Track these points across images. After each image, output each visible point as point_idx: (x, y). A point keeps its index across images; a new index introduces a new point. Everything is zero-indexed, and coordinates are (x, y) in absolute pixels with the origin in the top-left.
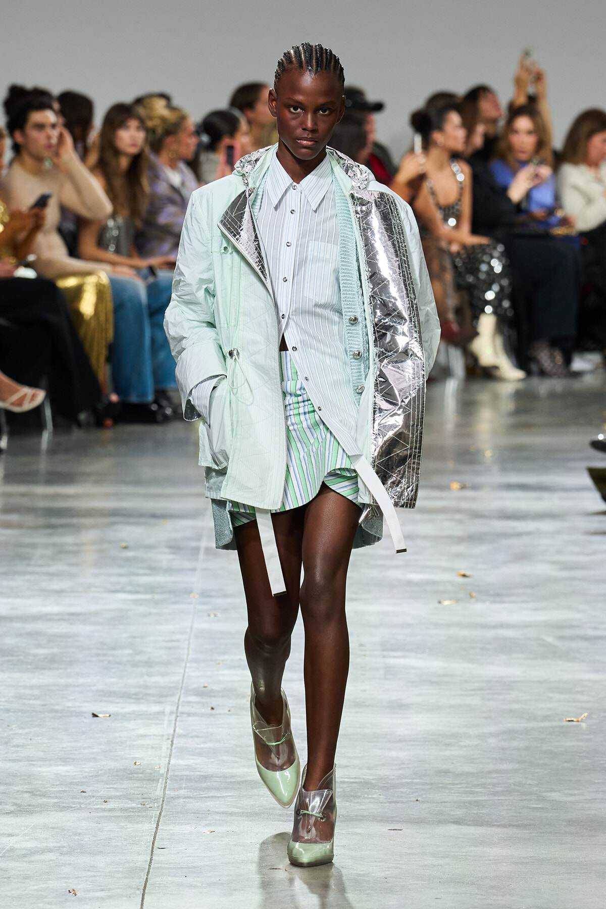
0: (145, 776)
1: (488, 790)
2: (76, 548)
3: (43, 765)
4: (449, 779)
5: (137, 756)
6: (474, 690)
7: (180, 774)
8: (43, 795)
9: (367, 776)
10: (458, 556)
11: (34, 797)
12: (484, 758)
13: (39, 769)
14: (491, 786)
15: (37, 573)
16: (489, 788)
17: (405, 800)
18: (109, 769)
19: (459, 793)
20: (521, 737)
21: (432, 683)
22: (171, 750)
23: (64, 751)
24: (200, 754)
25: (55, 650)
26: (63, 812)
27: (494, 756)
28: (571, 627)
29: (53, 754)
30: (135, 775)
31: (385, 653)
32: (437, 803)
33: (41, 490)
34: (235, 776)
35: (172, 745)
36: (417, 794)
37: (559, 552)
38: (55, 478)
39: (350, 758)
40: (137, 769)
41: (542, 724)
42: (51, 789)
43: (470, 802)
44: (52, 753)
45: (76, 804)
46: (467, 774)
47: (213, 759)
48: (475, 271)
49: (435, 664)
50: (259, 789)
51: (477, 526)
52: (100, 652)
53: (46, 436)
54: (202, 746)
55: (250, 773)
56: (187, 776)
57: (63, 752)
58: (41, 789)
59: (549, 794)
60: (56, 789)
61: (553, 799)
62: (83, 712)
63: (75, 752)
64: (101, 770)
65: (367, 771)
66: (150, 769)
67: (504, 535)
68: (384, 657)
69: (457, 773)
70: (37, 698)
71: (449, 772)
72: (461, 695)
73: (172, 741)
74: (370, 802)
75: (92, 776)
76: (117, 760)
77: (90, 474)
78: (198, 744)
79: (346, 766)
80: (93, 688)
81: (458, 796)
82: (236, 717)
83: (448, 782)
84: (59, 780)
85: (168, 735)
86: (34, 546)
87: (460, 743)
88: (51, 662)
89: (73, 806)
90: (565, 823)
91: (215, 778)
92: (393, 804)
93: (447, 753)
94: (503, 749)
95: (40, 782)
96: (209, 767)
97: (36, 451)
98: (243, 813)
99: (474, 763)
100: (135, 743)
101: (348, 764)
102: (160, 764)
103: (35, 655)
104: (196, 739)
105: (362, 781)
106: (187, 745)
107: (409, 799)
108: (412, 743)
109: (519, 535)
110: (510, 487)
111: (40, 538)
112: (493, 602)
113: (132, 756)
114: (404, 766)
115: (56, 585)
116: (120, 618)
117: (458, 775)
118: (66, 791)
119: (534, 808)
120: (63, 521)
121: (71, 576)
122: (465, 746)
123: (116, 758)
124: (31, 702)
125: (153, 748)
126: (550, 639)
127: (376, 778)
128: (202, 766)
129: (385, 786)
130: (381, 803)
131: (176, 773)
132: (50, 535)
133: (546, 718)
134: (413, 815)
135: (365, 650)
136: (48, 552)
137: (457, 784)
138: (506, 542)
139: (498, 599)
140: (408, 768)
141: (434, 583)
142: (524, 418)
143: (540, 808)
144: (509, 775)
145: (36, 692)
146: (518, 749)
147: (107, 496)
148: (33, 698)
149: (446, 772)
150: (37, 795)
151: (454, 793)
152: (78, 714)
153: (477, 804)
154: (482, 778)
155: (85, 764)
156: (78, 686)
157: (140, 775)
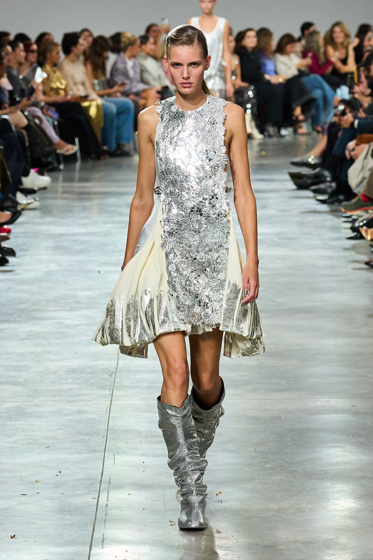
2: (90, 207)
3: (80, 291)
8: (81, 303)
11: (77, 304)
13: (78, 293)
15: (76, 217)
23: (88, 286)
26: (88, 310)
28: (283, 234)
29: (84, 287)
33: (77, 184)
37: (278, 205)
38: (83, 180)
41: (273, 272)
42: (83, 301)
48: (242, 96)
53: (78, 165)
59: (276, 299)
60: (85, 301)
61: (278, 301)
62: (94, 271)
63: (92, 286)
75: (99, 296)
77: (95, 178)
80: (99, 261)
84: (86, 297)
86: (74, 206)
88: (82, 251)
89: (92, 307)
95: (79, 298)
97: (74, 170)
103: (76, 249)
111: (77, 203)
115: (84, 221)
116: (108, 234)
118: (89, 301)
120: (86, 197)
121: (89, 218)
124: (75, 267)
126: (275, 239)
132: (81, 202)
133: (274, 270)
136: (80, 209)
142: (263, 153)
143: (273, 305)
145: (76, 263)
147: (102, 186)
148: (76, 265)
155: (96, 291)
156: (93, 261)
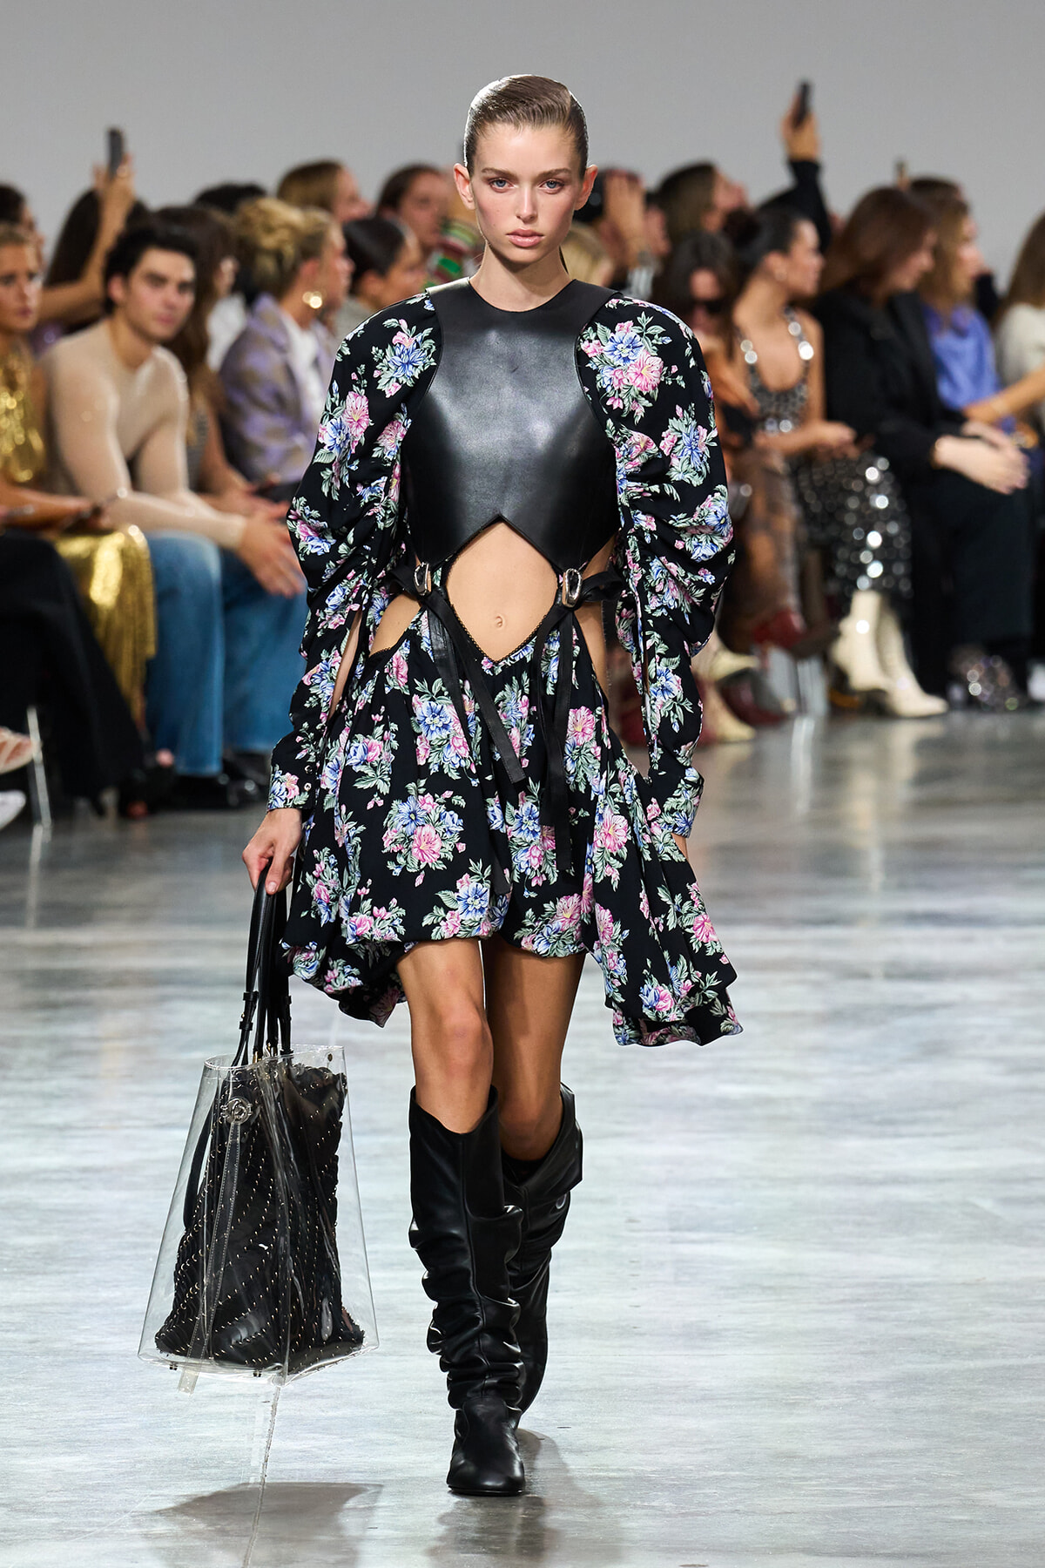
0: (222, 1473)
1: (870, 1489)
2: (92, 1046)
3: (31, 1453)
4: (794, 1469)
5: (207, 1435)
6: (843, 1301)
7: (289, 1466)
8: (31, 1510)
9: (641, 1465)
10: (816, 1049)
11: (13, 1513)
12: (862, 1428)
13: (23, 1462)
14: (875, 1482)
15: (22, 1094)
16: (870, 1485)
17: (713, 1510)
18: (155, 1461)
19: (813, 1495)
20: (931, 1388)
21: (764, 1288)
22: (273, 1422)
23: (71, 1427)
24: (326, 1430)
25: (55, 1239)
26: (67, 1542)
27: (881, 1425)
28: (1027, 1180)
29: (49, 1433)
30: (204, 1471)
31: (676, 1234)
32: (772, 1514)
33: (30, 936)
34: (393, 1470)
35: (274, 1413)
36: (735, 1498)
37: (1004, 1040)
38: (60, 914)
39: (608, 1432)
40: (207, 1459)
41: (971, 1364)
42: (46, 1499)
43: (835, 1513)
44: (47, 1431)
45: (93, 1526)
46: (830, 1459)
47: (350, 1437)
49: (767, 1255)
50: (436, 1494)
51: (848, 994)
52: (138, 1240)
53: (40, 835)
54: (331, 1414)
55: (421, 1463)
56: (303, 1470)
57: (68, 1430)
58: (28, 1500)
59: (982, 1495)
60: (55, 1499)
61: (991, 1504)
62: (107, 1355)
63: (90, 1429)
64: (140, 1462)
65: (641, 1456)
66: (232, 1459)
67: (901, 1010)
68: (674, 1242)
69: (810, 1457)
70: (20, 1328)
71: (795, 1457)
72: (818, 1311)
73: (274, 1407)
74: (647, 1515)
75: (123, 1474)
76: (170, 1443)
77: (120, 907)
78: (323, 1411)
79: (602, 1448)
80: (125, 1308)
81: (813, 1501)
82: (395, 1358)
83: (793, 1475)
84: (61, 1482)
85: (267, 1394)
86: (16, 1043)
87: (817, 1401)
88: (47, 1261)
89: (88, 1530)
90: (1013, 1549)
91: (354, 1474)
92: (690, 1518)
93: (791, 1421)
94: (897, 1412)
95: (26, 1487)
96: (343, 1453)
97: (23, 865)
98: (407, 1538)
99: (844, 1439)
100: (203, 1410)
101: (604, 1445)
102: (251, 1449)
103: (16, 1249)
104: (319, 1401)
105: (632, 1474)
106: (302, 1413)
107: (720, 1509)
108: (726, 1403)
109: (929, 1008)
110: (914, 919)
111: (32, 1028)
112: (882, 1135)
113: (199, 1435)
114: (711, 1447)
115: (57, 1116)
117: (812, 1461)
118: (75, 1501)
119: (955, 1521)
120: (69, 995)
121: (83, 1097)
122: (826, 1408)
123: (169, 1438)
124: (10, 1335)
125: (237, 1418)
126: (987, 1205)
127: (659, 1469)
128: (330, 1452)
129: (675, 1484)
130: (668, 1516)
131: (282, 1466)
132: (47, 1021)
133: (978, 1352)
134: (726, 1537)
135: (639, 1231)
136: (42, 1054)
137: (811, 1479)
138: (905, 1022)
139: (890, 1129)
140: (719, 1450)
141: (766, 1101)
142: (939, 790)
143: (966, 1521)
144: (910, 1460)
145: (17, 1317)
146: (925, 1411)
147: (154, 946)
148: (13, 1328)
149: (791, 1457)
150: (20, 1511)
151: (804, 1495)
152: (98, 1358)
153: (846, 1514)
154: (857, 1466)
155: (110, 1451)
156: (98, 1305)
157: (213, 1471)
